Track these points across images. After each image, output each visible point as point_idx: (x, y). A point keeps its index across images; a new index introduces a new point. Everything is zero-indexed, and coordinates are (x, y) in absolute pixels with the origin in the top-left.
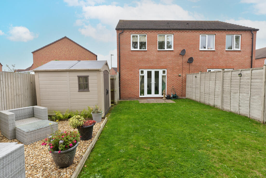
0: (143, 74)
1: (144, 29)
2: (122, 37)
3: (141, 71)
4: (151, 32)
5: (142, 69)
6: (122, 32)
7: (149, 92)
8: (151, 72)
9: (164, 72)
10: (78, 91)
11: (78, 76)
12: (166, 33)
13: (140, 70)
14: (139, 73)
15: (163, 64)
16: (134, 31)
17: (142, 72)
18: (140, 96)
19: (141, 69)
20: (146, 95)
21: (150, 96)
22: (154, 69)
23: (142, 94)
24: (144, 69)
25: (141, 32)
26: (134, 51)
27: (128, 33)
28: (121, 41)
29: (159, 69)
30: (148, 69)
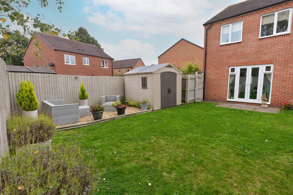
0: (234, 72)
1: (239, 15)
2: (209, 32)
3: (232, 69)
4: (249, 16)
5: (232, 66)
6: (210, 26)
7: (242, 95)
8: (245, 69)
9: (268, 69)
10: (142, 88)
12: (277, 10)
13: (230, 68)
14: (228, 71)
15: (266, 57)
16: (224, 21)
17: (233, 70)
18: (228, 100)
20: (236, 98)
21: (240, 100)
22: (250, 65)
23: (232, 97)
24: (235, 66)
25: (235, 20)
26: (224, 45)
27: (217, 25)
28: (208, 38)
29: (259, 64)
30: (241, 66)
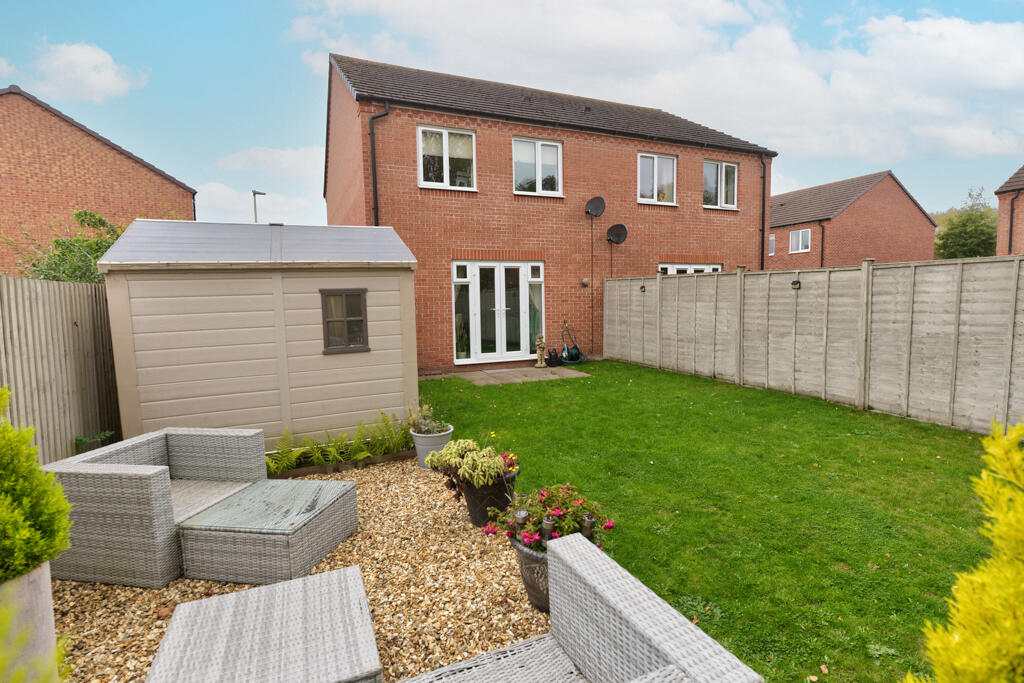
0: (465, 277)
1: (468, 113)
2: (381, 130)
3: (458, 267)
4: (490, 126)
5: (461, 260)
6: (382, 112)
7: (488, 345)
8: (492, 271)
9: (535, 271)
10: (325, 353)
11: (321, 291)
12: (540, 136)
13: (455, 265)
14: (449, 273)
15: (531, 244)
16: (428, 114)
17: (462, 272)
18: (457, 362)
19: (457, 260)
20: (477, 356)
21: (491, 359)
22: (503, 260)
23: (464, 354)
24: (468, 260)
25: (457, 123)
26: (432, 189)
27: (405, 117)
28: (379, 146)
29: (519, 260)
30: (482, 260)
